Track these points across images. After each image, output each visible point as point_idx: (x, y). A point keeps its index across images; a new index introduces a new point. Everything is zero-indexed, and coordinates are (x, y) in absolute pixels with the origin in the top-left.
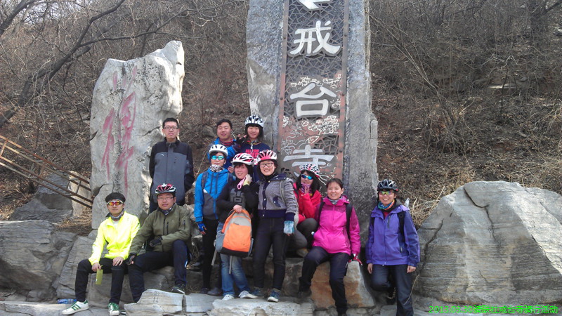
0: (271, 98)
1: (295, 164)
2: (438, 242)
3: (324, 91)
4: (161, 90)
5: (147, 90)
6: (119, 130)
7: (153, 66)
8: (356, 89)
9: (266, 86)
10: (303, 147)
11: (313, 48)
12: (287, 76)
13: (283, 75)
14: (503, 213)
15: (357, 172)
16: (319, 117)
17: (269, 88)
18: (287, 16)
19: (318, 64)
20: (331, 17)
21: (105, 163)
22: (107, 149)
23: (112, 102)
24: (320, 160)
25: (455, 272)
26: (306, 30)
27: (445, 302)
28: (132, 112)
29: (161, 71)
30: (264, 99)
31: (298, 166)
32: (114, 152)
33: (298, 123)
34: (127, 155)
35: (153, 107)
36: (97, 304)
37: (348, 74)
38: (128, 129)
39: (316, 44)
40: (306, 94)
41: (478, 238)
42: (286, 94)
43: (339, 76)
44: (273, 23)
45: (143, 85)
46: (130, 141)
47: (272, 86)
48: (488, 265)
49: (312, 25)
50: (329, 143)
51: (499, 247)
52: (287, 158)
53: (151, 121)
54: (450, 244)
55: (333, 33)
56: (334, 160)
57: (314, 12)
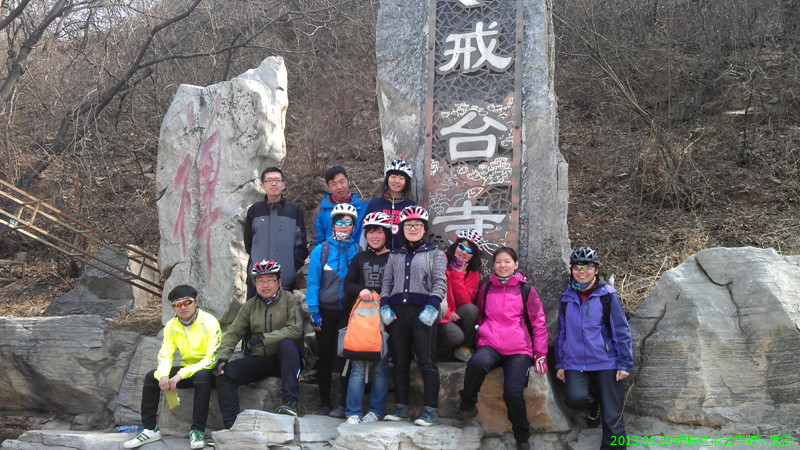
0: (413, 135)
1: (449, 228)
2: (659, 337)
3: (489, 122)
4: (255, 127)
5: (236, 127)
6: (198, 185)
7: (244, 93)
8: (536, 119)
9: (406, 117)
10: (460, 204)
11: (473, 62)
12: (435, 102)
13: (430, 101)
14: (754, 293)
15: (540, 238)
16: (482, 160)
17: (409, 121)
18: (434, 17)
19: (480, 83)
20: (497, 16)
21: (179, 231)
22: (182, 213)
23: (187, 146)
24: (485, 222)
25: (685, 379)
26: (462, 36)
27: (672, 423)
28: (215, 159)
29: (255, 99)
30: (402, 136)
31: (454, 231)
32: (191, 216)
33: (453, 169)
34: (209, 220)
35: (245, 152)
36: (172, 432)
37: (524, 97)
38: (210, 183)
39: (476, 55)
40: (464, 127)
41: (718, 330)
42: (435, 128)
43: (510, 101)
44: (414, 27)
45: (231, 121)
46: (214, 201)
47: (414, 117)
48: (733, 368)
49: (470, 28)
50: (497, 197)
51: (748, 342)
52: (437, 221)
53: (242, 172)
54: (678, 339)
55: (500, 39)
56: (505, 222)
57: (472, 9)
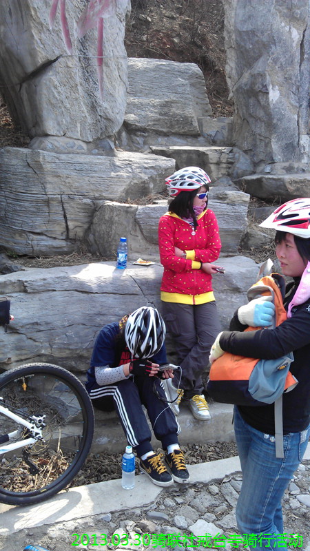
21: (59, 15)
34: (99, 6)
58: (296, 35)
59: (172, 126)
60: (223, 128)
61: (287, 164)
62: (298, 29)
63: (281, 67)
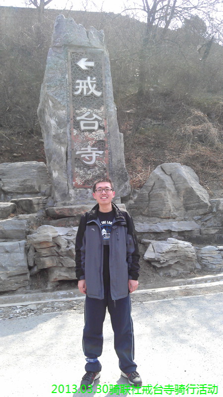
0: (65, 118)
1: (83, 156)
2: (154, 192)
3: (95, 116)
8: (111, 116)
9: (61, 111)
10: (86, 147)
11: (87, 92)
12: (73, 106)
14: (179, 177)
15: (116, 160)
16: (93, 130)
18: (70, 72)
19: (90, 101)
20: (96, 75)
24: (96, 154)
25: (165, 204)
26: (82, 81)
27: (162, 218)
33: (82, 133)
37: (107, 107)
39: (88, 90)
40: (85, 117)
41: (171, 189)
42: (74, 117)
43: (102, 109)
44: (62, 75)
47: (64, 111)
48: (175, 200)
49: (85, 79)
50: (100, 144)
51: (178, 192)
52: (78, 153)
54: (160, 192)
55: (97, 85)
57: (86, 71)
58: (63, 149)
59: (24, 190)
60: (48, 189)
61: (63, 202)
62: (64, 147)
63: (58, 163)
